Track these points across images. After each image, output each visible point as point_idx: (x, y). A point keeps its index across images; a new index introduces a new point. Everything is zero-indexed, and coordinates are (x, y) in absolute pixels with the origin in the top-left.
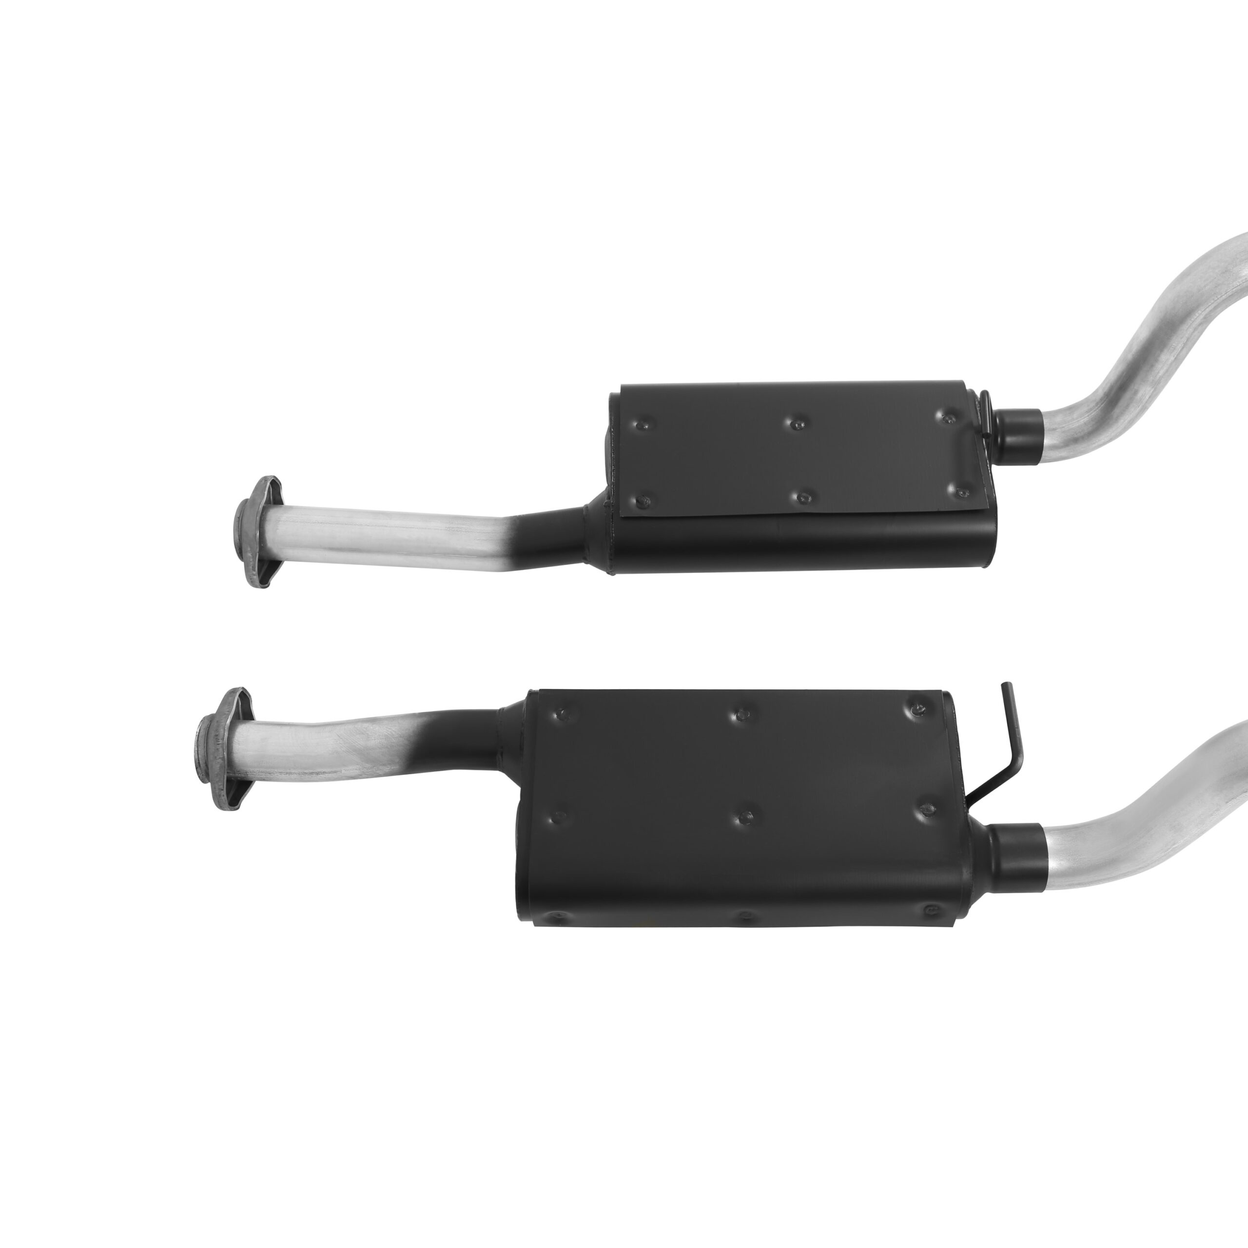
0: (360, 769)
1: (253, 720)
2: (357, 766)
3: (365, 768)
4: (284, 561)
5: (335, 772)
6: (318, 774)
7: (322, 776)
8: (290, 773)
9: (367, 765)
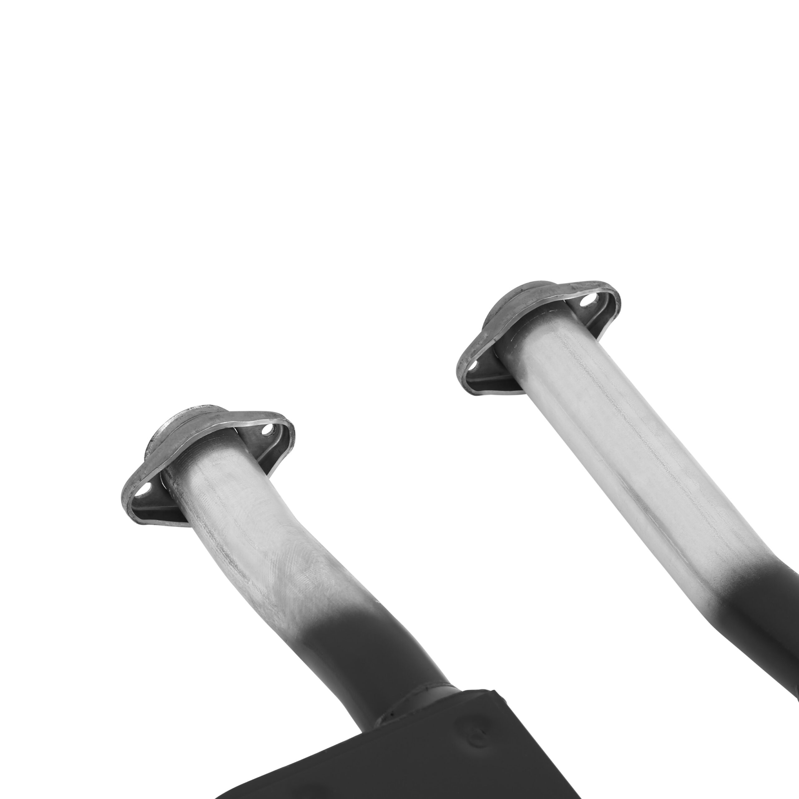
0: (264, 595)
1: (267, 473)
2: (265, 589)
3: (269, 599)
4: (524, 393)
5: (244, 576)
6: (231, 562)
7: (234, 572)
8: (212, 535)
9: (273, 597)
